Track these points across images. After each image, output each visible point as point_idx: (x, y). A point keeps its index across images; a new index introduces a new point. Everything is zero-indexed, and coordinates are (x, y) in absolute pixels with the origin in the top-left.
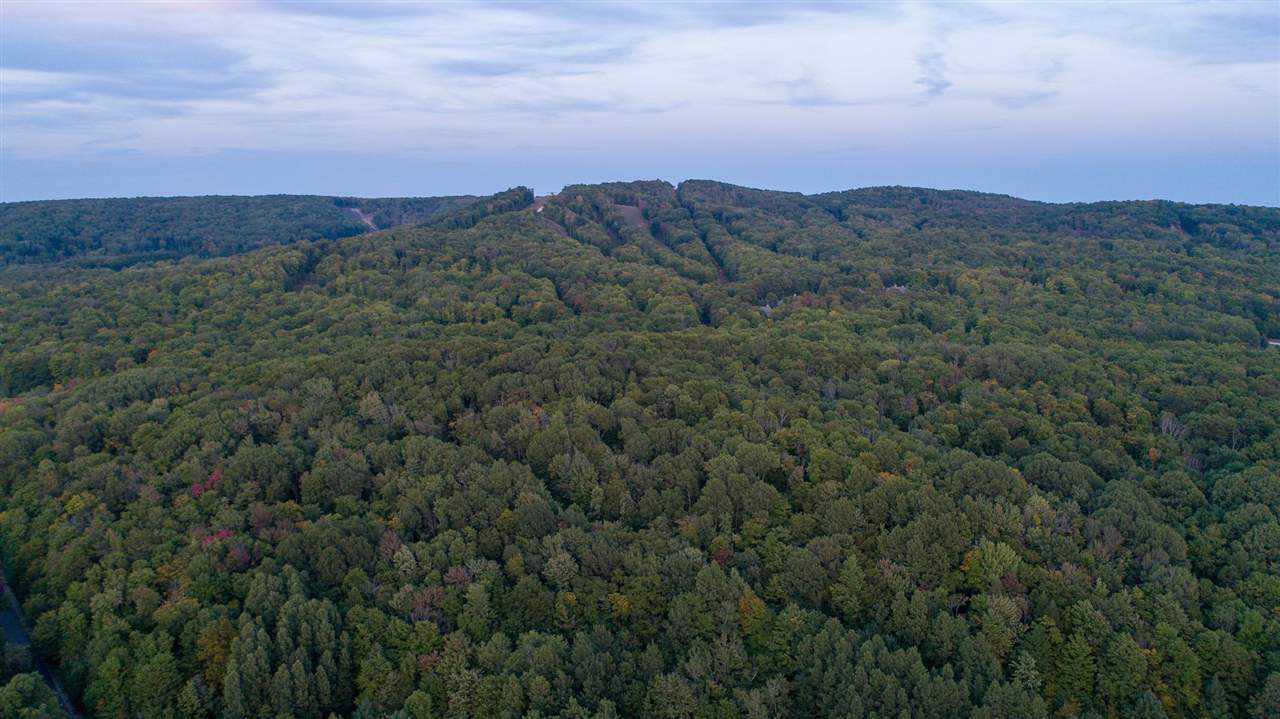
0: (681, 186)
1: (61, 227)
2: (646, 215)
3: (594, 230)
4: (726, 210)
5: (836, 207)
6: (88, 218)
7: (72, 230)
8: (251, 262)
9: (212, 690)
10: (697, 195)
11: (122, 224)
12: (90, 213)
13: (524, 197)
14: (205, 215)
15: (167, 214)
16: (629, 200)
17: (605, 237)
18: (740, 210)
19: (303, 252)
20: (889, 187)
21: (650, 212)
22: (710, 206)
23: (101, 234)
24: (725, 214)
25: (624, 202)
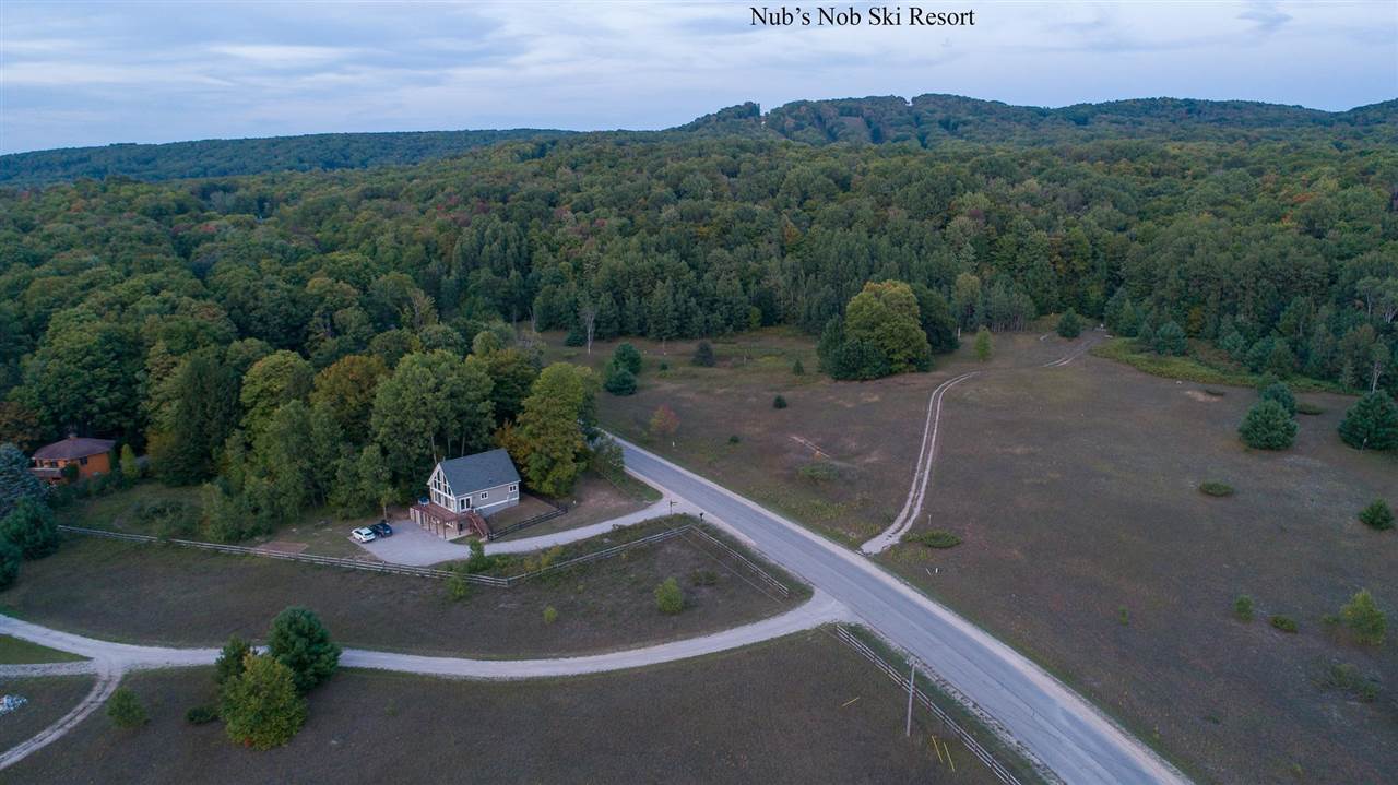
0: (914, 100)
1: (335, 153)
2: (869, 124)
3: (810, 133)
4: (954, 118)
5: (1080, 116)
6: (355, 145)
7: (344, 155)
8: (492, 150)
9: (446, 267)
10: (931, 107)
11: (385, 151)
12: (357, 142)
13: (751, 110)
14: (455, 144)
15: (422, 144)
16: (855, 112)
17: (820, 138)
18: (970, 118)
19: (536, 144)
20: (1154, 99)
21: (873, 119)
22: (940, 115)
23: (367, 160)
24: (953, 121)
25: (850, 114)
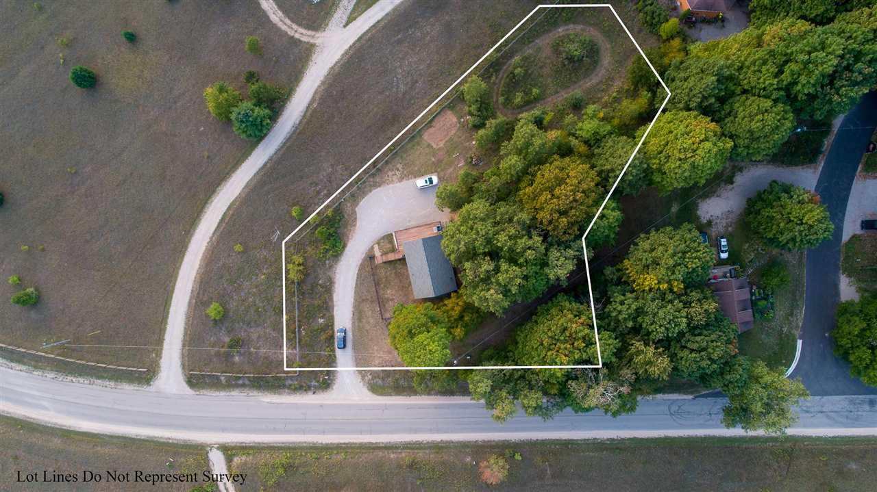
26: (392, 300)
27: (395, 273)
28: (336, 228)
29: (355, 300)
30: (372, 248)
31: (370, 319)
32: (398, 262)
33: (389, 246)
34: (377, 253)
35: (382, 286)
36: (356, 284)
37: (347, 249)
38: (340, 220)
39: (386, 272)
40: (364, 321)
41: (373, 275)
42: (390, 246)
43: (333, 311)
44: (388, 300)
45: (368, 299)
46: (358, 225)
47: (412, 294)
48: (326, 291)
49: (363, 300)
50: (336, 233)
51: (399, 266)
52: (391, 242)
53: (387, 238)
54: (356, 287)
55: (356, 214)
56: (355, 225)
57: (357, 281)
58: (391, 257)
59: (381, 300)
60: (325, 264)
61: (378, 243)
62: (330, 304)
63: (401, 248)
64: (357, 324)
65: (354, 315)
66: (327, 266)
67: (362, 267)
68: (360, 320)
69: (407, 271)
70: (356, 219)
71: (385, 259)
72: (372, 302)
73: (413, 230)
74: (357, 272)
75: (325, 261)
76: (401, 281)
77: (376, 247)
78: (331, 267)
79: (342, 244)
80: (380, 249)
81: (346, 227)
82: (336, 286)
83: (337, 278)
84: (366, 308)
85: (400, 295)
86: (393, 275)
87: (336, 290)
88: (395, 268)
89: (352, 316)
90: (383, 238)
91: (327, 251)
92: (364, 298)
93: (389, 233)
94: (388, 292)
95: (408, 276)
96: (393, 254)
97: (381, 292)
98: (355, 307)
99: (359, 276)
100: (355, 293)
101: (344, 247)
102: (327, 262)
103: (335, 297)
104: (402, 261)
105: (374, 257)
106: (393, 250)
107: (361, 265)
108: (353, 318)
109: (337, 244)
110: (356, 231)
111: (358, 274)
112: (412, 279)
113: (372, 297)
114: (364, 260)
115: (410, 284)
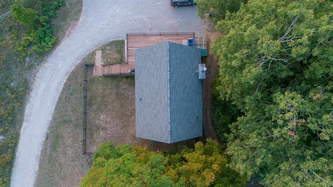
26: (104, 129)
27: (117, 94)
28: (50, 17)
29: (54, 119)
30: (93, 54)
31: (69, 148)
32: (124, 80)
33: (116, 56)
34: (99, 61)
35: (95, 107)
36: (60, 98)
37: (58, 48)
38: (57, 8)
39: (105, 89)
40: (60, 150)
41: (86, 89)
42: (119, 56)
43: (20, 128)
44: (98, 128)
45: (71, 122)
46: (81, 19)
47: (134, 126)
48: (16, 98)
49: (65, 121)
50: (47, 22)
51: (124, 85)
52: (120, 52)
53: (117, 46)
54: (58, 102)
55: (81, 6)
56: (77, 20)
57: (62, 93)
58: (116, 70)
59: (88, 126)
60: (24, 61)
61: (103, 49)
62: (18, 116)
63: (131, 60)
64: (48, 152)
65: (47, 138)
66: (27, 65)
67: (73, 77)
68: (54, 147)
69: (134, 94)
70: (80, 11)
71: (107, 71)
72: (76, 126)
73: (153, 39)
74: (65, 81)
75: (24, 58)
76: (122, 106)
77: (99, 54)
78: (31, 67)
79: (54, 40)
80: (103, 57)
81: (64, 19)
82: (32, 94)
83: (37, 83)
84: (66, 131)
85: (117, 125)
86: (113, 96)
87: (31, 100)
88: (117, 87)
89: (44, 139)
90: (111, 44)
91: (31, 44)
92: (67, 118)
93: (121, 39)
94: (102, 117)
95: (132, 102)
96: (118, 66)
97: (92, 115)
98: (50, 128)
99: (67, 86)
100: (56, 109)
101: (55, 45)
102: (28, 59)
103: (27, 110)
104: (129, 80)
105: (93, 65)
106: (121, 61)
107: (73, 73)
108: (45, 144)
109: (46, 39)
110: (76, 27)
111: (65, 84)
112: (138, 106)
113: (77, 120)
114: (78, 68)
115: (133, 112)
